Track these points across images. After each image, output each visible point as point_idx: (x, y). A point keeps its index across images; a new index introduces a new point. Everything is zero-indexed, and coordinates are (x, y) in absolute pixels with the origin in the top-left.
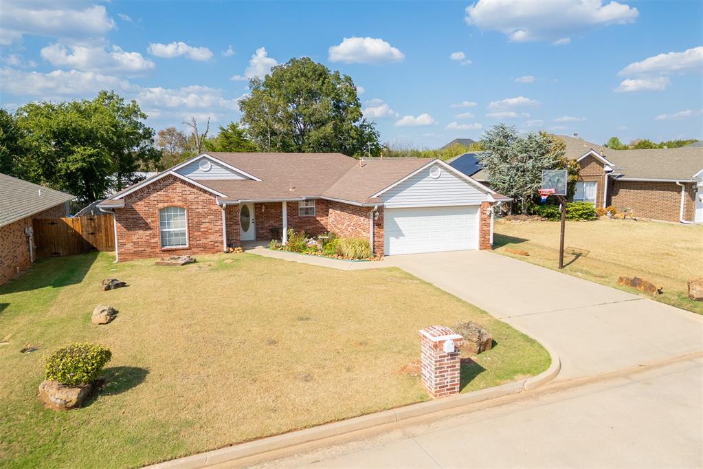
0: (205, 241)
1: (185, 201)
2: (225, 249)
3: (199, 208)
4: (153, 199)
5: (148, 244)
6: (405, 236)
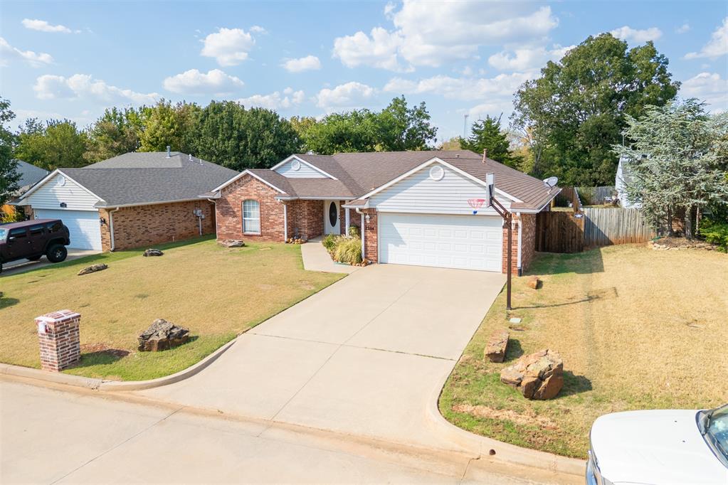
0: (273, 231)
1: (259, 195)
2: (286, 240)
3: (268, 201)
4: (237, 192)
5: (235, 228)
6: (405, 244)
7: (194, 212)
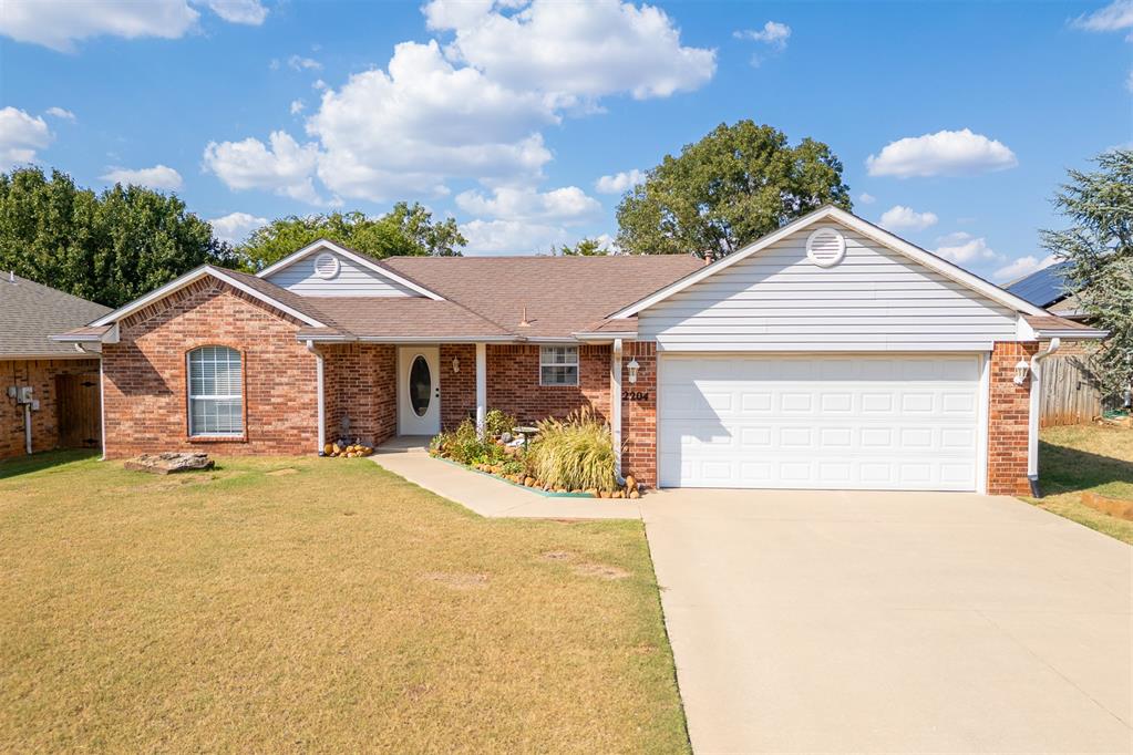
0: (280, 426)
1: (240, 334)
2: (321, 447)
3: (269, 351)
4: (174, 328)
5: (163, 425)
6: (729, 435)
7: (13, 392)
